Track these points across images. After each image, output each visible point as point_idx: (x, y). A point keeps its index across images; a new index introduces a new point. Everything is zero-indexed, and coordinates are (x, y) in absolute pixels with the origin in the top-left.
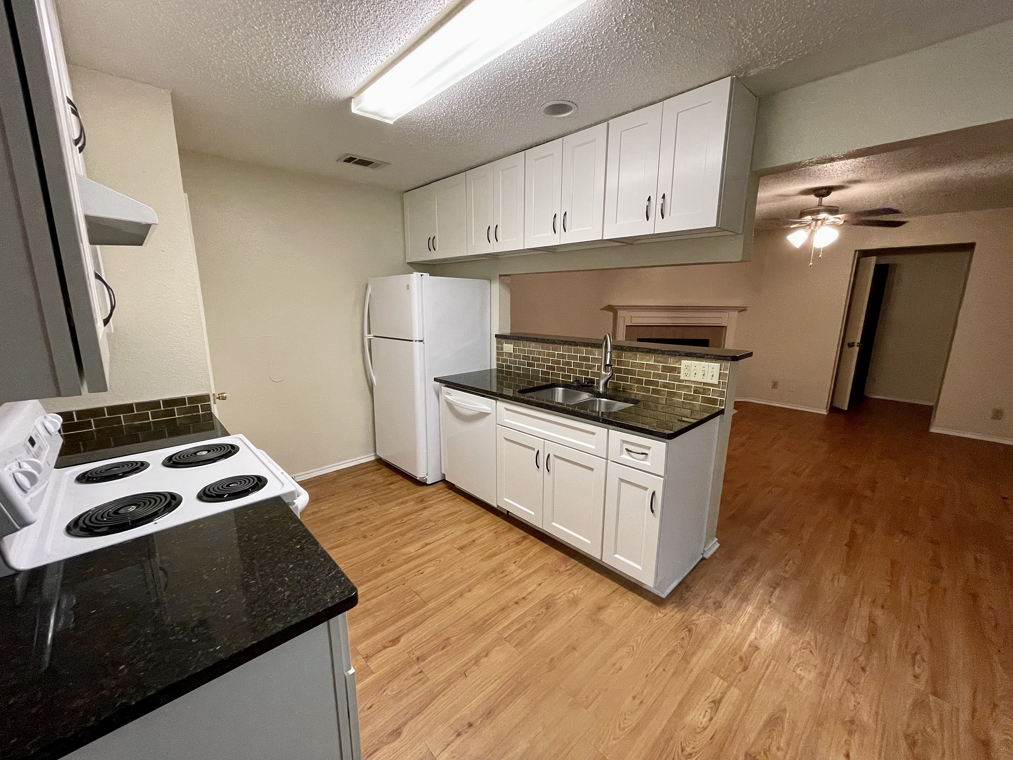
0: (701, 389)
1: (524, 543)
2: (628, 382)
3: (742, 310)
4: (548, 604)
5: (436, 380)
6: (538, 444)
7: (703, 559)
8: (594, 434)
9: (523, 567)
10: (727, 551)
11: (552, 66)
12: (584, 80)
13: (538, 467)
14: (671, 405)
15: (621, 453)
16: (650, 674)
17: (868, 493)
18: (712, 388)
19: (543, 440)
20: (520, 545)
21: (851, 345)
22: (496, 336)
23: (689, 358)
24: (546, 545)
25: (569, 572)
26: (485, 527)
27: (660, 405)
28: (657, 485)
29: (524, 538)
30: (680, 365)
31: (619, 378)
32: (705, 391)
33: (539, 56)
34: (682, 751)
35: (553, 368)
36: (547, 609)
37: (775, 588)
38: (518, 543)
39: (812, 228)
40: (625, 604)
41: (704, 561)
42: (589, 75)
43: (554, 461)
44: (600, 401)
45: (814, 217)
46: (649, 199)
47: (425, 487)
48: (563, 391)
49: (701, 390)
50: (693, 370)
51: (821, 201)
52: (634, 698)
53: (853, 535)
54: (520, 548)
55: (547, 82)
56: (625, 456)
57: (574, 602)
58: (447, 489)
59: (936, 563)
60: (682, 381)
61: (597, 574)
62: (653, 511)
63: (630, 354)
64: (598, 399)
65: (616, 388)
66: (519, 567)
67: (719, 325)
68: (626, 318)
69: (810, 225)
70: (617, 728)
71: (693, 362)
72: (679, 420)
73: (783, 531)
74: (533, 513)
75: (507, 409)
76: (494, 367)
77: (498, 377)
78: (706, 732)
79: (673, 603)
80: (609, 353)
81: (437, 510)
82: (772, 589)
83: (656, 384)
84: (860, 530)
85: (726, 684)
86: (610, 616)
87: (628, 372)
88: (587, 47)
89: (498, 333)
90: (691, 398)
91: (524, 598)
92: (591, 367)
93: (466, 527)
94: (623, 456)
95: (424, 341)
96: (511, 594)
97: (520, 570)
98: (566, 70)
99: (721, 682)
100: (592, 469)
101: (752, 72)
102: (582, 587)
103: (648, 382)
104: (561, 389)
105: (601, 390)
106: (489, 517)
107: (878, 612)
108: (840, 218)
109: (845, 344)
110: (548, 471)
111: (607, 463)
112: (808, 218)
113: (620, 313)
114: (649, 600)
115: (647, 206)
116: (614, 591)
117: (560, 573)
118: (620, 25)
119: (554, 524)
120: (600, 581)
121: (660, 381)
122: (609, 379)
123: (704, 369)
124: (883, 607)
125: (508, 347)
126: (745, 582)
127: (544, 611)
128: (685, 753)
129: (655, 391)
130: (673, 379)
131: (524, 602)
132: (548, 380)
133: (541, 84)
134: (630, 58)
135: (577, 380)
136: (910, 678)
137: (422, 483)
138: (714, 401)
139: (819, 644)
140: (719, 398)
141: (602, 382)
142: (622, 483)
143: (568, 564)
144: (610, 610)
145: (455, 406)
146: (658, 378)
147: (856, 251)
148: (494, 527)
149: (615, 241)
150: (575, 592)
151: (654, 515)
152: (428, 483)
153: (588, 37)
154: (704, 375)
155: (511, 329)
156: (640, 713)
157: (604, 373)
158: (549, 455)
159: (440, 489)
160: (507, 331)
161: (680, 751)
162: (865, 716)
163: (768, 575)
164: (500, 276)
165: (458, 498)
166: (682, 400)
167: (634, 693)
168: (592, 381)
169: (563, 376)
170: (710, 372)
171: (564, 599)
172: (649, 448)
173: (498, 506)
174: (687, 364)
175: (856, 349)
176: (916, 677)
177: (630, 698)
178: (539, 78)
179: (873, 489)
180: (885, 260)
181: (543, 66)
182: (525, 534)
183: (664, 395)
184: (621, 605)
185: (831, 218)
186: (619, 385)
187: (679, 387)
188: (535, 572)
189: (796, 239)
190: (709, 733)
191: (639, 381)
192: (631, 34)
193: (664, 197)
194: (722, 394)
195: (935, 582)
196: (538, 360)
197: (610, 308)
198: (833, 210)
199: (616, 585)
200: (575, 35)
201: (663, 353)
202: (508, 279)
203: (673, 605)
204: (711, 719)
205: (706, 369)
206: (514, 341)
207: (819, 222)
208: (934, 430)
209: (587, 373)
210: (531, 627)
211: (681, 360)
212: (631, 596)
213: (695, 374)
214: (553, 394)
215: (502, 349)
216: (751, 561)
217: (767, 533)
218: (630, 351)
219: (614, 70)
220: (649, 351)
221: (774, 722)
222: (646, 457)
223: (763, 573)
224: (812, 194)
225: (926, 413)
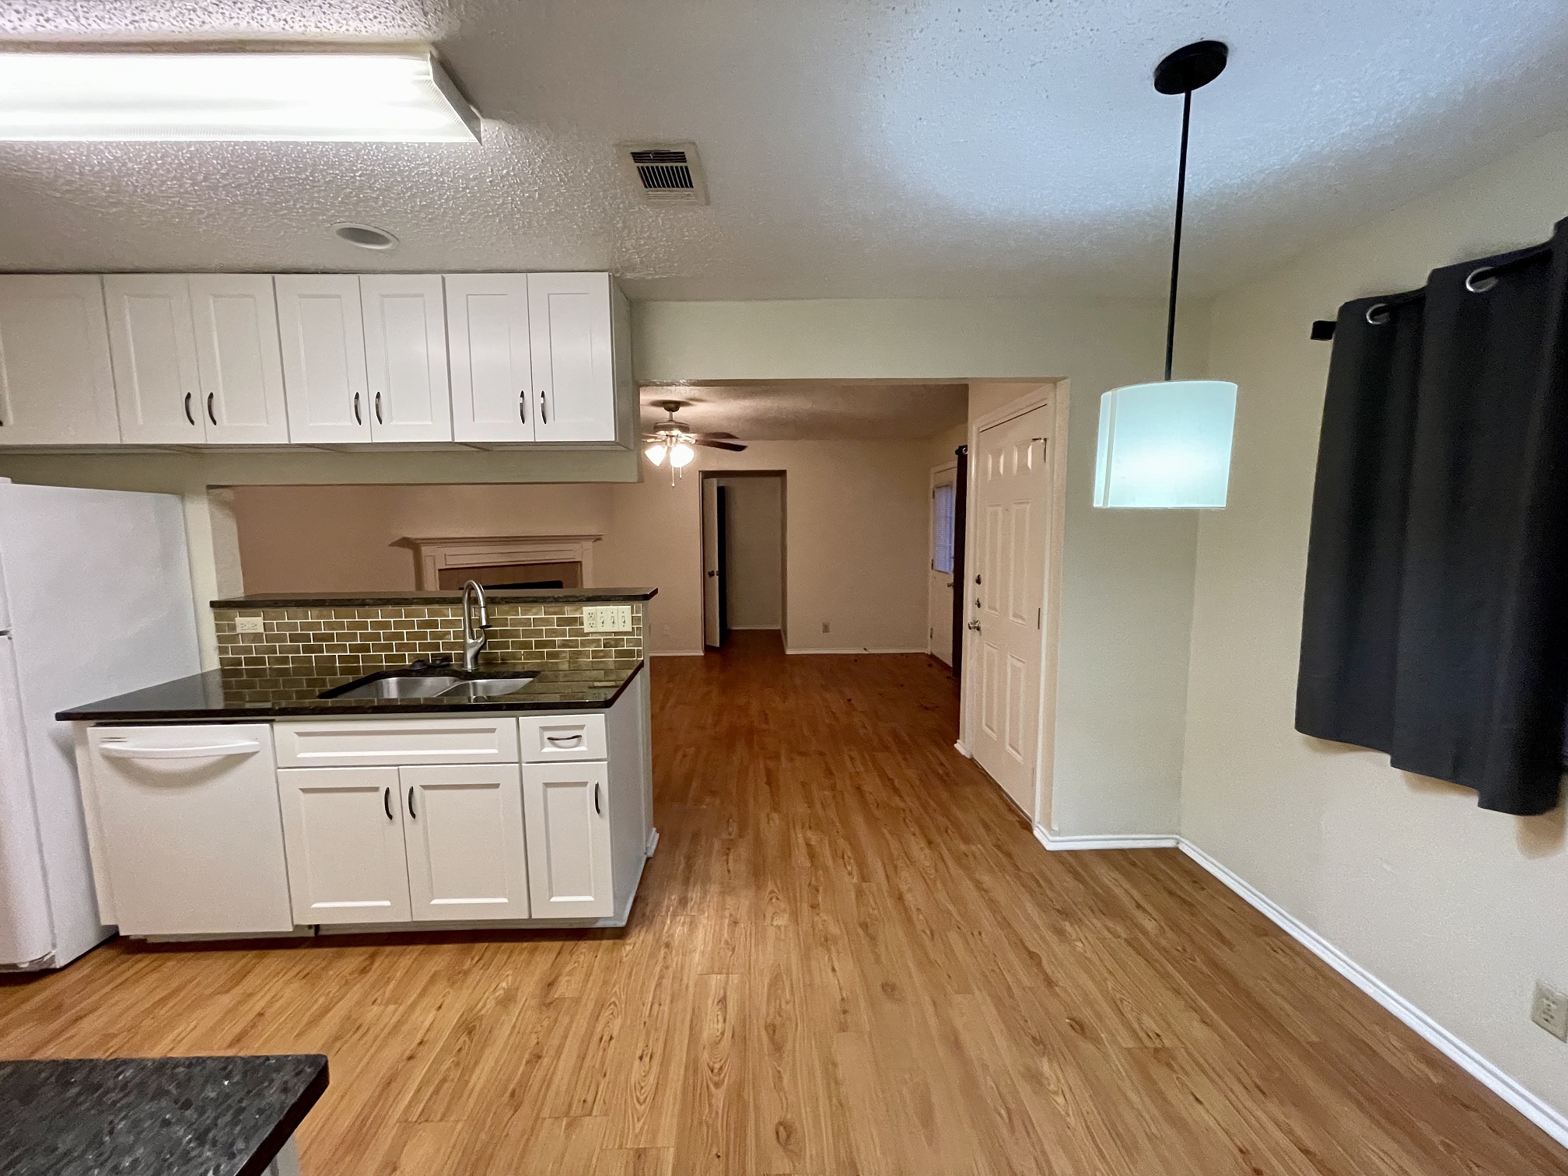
0: (613, 640)
1: (377, 964)
2: (509, 649)
3: (597, 539)
4: (468, 1027)
5: (61, 717)
6: (385, 779)
7: (648, 859)
8: (493, 730)
9: (395, 999)
10: (669, 839)
11: (375, 181)
12: (422, 215)
13: (390, 817)
14: (577, 669)
15: (543, 746)
16: (647, 1019)
17: (764, 726)
18: (625, 638)
19: (397, 768)
20: (368, 971)
21: (711, 574)
22: (213, 604)
23: (591, 603)
24: (421, 947)
25: (480, 964)
26: (274, 981)
27: (561, 672)
28: (600, 774)
29: (372, 957)
30: (582, 614)
31: (493, 646)
32: (618, 643)
33: (359, 162)
34: (712, 1071)
35: (366, 648)
36: (470, 1033)
37: (728, 854)
38: (364, 971)
39: (669, 444)
40: (581, 960)
41: (650, 861)
42: (432, 213)
43: (423, 797)
44: (474, 684)
45: (667, 433)
46: (522, 395)
47: (53, 978)
48: (399, 684)
49: (613, 643)
50: (598, 619)
51: (671, 416)
52: (641, 1058)
53: (769, 773)
54: (371, 977)
55: (359, 198)
56: (549, 749)
57: (507, 1000)
58: (124, 957)
59: (829, 773)
60: (588, 634)
61: (525, 944)
62: (598, 811)
63: (506, 607)
64: (470, 682)
65: (490, 661)
66: (387, 1004)
67: (572, 560)
68: (437, 559)
69: (665, 441)
70: (636, 1103)
71: (598, 607)
72: (590, 688)
73: (713, 793)
74: (387, 903)
75: (300, 734)
76: (213, 663)
77: (226, 685)
78: (726, 1034)
79: (636, 926)
80: (483, 609)
81: (117, 1010)
82: (725, 857)
83: (552, 644)
84: (771, 764)
85: (724, 975)
86: (566, 988)
87: (504, 634)
88: (443, 182)
89: (215, 598)
90: (602, 654)
91: (421, 1043)
92: (443, 635)
93: (226, 1000)
94: (545, 750)
95: (12, 632)
96: (395, 1050)
97: (392, 1007)
98: (399, 194)
99: (718, 978)
100: (497, 786)
101: (629, 276)
102: (510, 972)
103: (539, 644)
104: (393, 680)
105: (469, 667)
106: (275, 960)
107: (809, 834)
108: (692, 437)
109: (707, 574)
110: (414, 815)
111: (521, 767)
112: (662, 433)
113: (425, 550)
114: (608, 939)
115: (522, 405)
116: (559, 953)
117: (466, 973)
118: (497, 179)
119: (435, 902)
120: (532, 952)
121: (556, 639)
122: (480, 649)
123: (613, 615)
124: (810, 828)
125: (250, 624)
126: (700, 861)
127: (467, 1039)
128: (716, 1071)
129: (551, 655)
130: (574, 634)
131: (426, 1047)
132: (356, 670)
133: (348, 196)
134: (498, 215)
135: (421, 661)
136: (847, 878)
137: (43, 973)
138: (630, 653)
139: (780, 887)
140: (636, 648)
141: (470, 654)
142: (550, 790)
143: (473, 954)
144: (564, 979)
145: (134, 760)
146: (554, 635)
147: (700, 471)
148: (296, 970)
149: (470, 446)
150: (504, 984)
151: (601, 817)
152: (60, 963)
153: (448, 173)
154: (613, 622)
155: (245, 589)
156: (655, 1069)
157: (471, 641)
158: (412, 790)
159: (106, 962)
160: (238, 593)
161: (710, 1073)
162: (834, 929)
163: (717, 845)
164: (210, 487)
165: (169, 959)
166: (591, 659)
167: (639, 1053)
168: (448, 658)
169: (388, 658)
170: (620, 617)
171: (491, 1003)
172: (582, 727)
173: (296, 927)
174: (591, 612)
175: (717, 578)
176: (850, 874)
177: (637, 1061)
178: (347, 187)
179: (766, 721)
180: (724, 482)
181: (360, 176)
182: (371, 949)
183: (565, 657)
184: (576, 965)
185: (684, 436)
186: (494, 656)
187: (584, 644)
188: (423, 993)
189: (655, 454)
190: (728, 1034)
191: (526, 645)
192: (507, 192)
193: (543, 395)
194: (638, 643)
195: (833, 788)
196: (330, 637)
197: (405, 542)
198: (684, 428)
199: (557, 945)
200: (429, 162)
201: (556, 600)
202: (228, 494)
203: (637, 930)
204: (725, 1021)
205: (615, 614)
206: (263, 609)
207: (674, 439)
208: (789, 652)
209: (436, 647)
210: (455, 1074)
211: (582, 607)
212: (584, 946)
213: (603, 623)
214: (379, 691)
215: (233, 627)
216: (696, 836)
217: (698, 801)
218: (507, 602)
219: (470, 220)
220: (536, 601)
221: (776, 981)
222: (580, 741)
223: (712, 845)
224: (661, 406)
225: (777, 639)
